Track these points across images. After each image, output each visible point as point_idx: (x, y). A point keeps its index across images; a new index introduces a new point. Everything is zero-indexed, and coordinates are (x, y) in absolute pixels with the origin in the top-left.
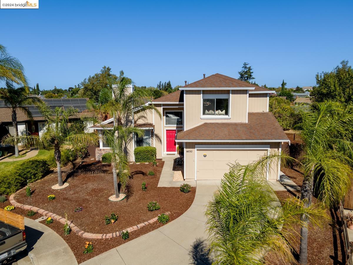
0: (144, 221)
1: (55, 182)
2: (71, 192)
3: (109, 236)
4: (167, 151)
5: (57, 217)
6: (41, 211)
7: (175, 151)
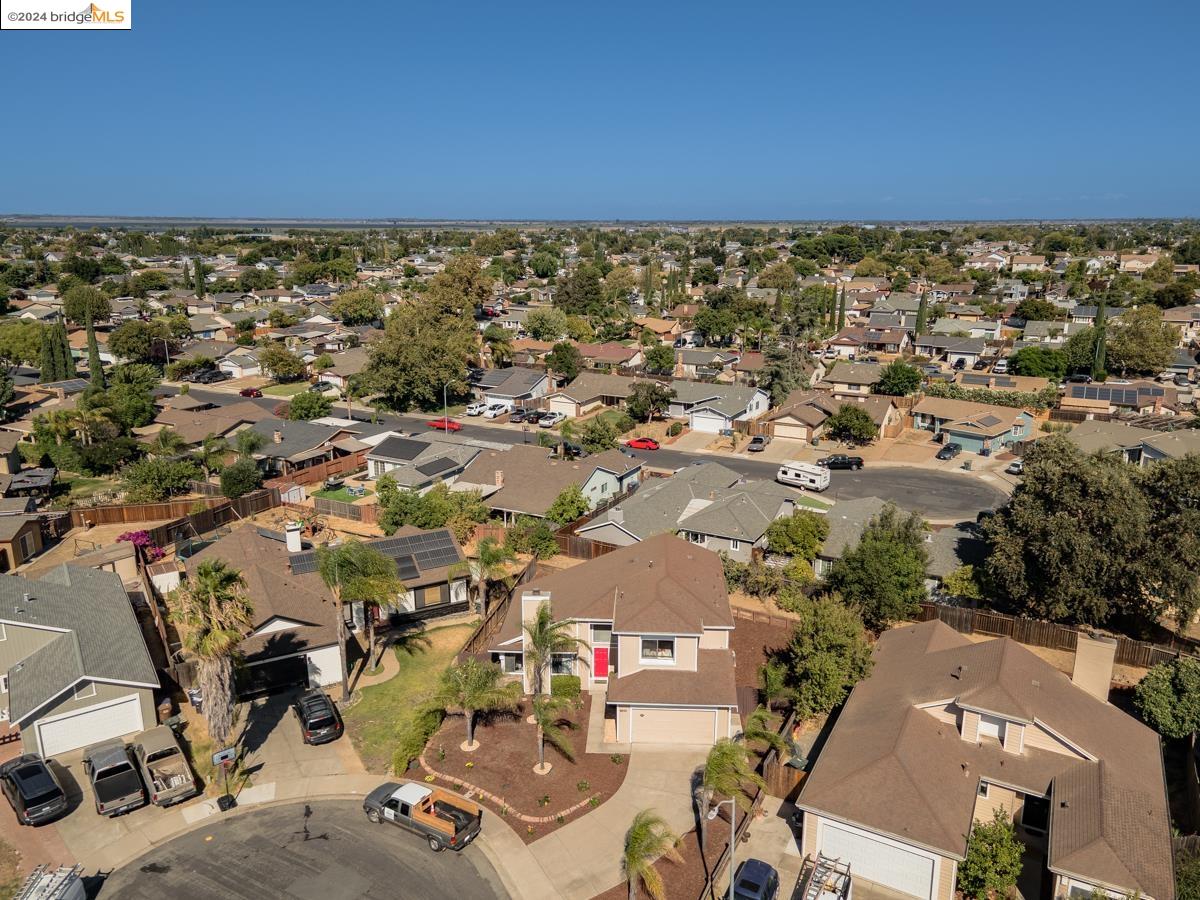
0: (576, 803)
1: (463, 737)
2: (487, 758)
3: (546, 819)
4: (596, 675)
5: (488, 795)
6: (466, 785)
7: (606, 675)
